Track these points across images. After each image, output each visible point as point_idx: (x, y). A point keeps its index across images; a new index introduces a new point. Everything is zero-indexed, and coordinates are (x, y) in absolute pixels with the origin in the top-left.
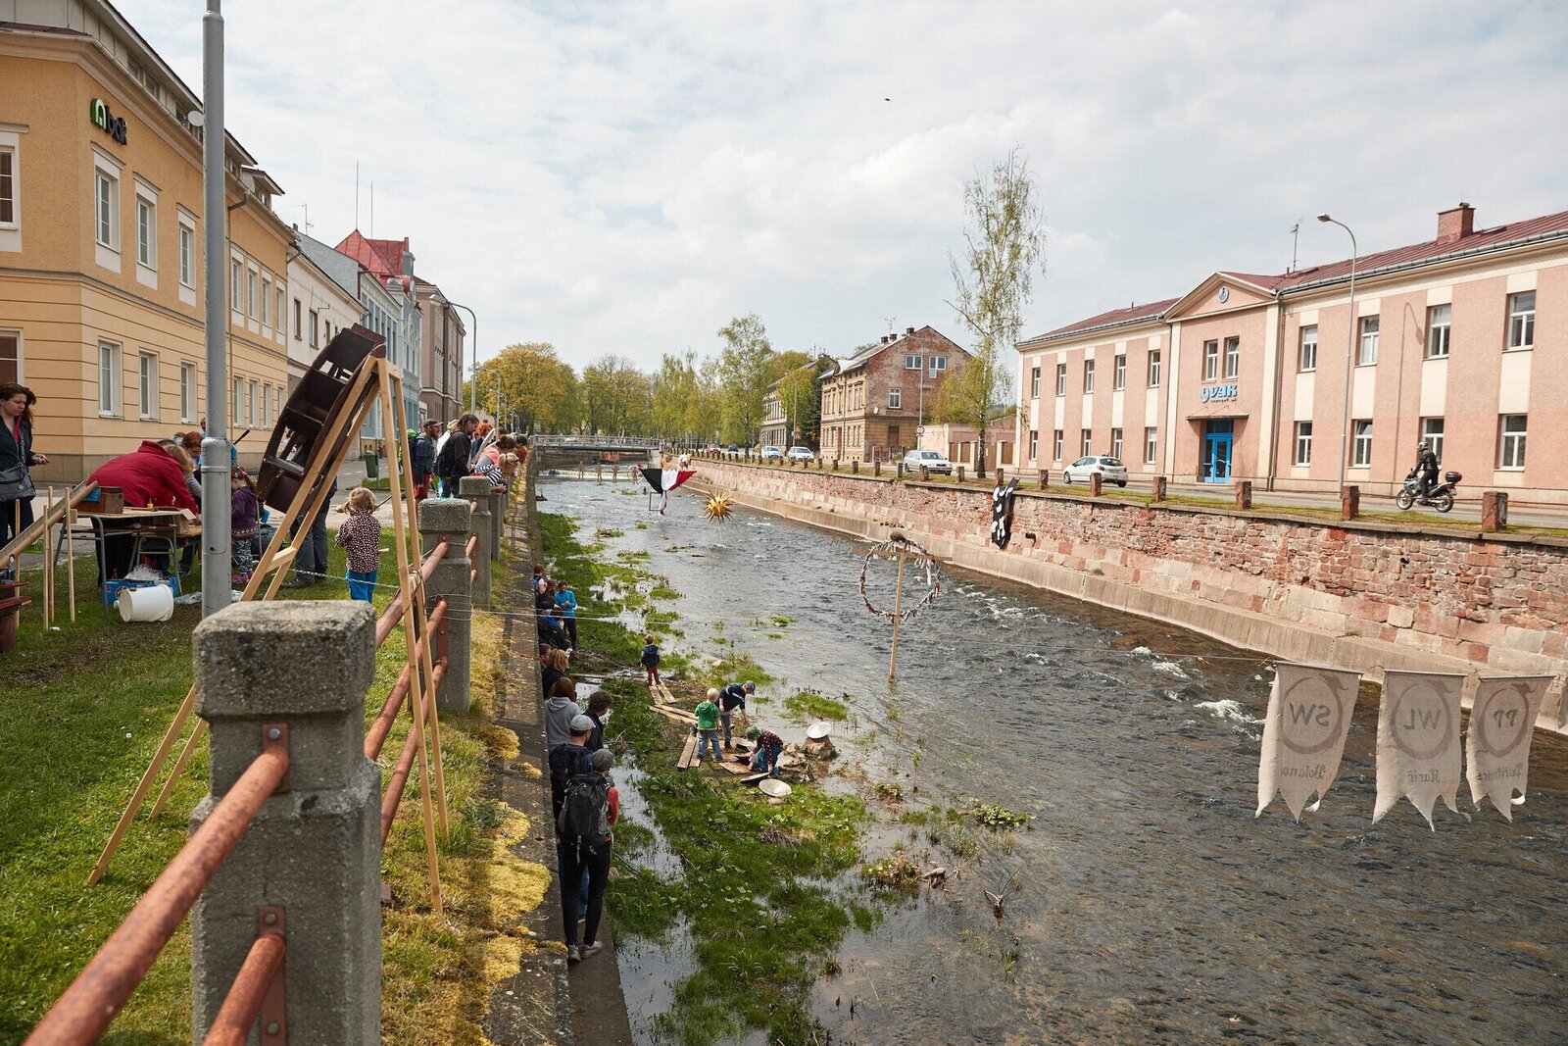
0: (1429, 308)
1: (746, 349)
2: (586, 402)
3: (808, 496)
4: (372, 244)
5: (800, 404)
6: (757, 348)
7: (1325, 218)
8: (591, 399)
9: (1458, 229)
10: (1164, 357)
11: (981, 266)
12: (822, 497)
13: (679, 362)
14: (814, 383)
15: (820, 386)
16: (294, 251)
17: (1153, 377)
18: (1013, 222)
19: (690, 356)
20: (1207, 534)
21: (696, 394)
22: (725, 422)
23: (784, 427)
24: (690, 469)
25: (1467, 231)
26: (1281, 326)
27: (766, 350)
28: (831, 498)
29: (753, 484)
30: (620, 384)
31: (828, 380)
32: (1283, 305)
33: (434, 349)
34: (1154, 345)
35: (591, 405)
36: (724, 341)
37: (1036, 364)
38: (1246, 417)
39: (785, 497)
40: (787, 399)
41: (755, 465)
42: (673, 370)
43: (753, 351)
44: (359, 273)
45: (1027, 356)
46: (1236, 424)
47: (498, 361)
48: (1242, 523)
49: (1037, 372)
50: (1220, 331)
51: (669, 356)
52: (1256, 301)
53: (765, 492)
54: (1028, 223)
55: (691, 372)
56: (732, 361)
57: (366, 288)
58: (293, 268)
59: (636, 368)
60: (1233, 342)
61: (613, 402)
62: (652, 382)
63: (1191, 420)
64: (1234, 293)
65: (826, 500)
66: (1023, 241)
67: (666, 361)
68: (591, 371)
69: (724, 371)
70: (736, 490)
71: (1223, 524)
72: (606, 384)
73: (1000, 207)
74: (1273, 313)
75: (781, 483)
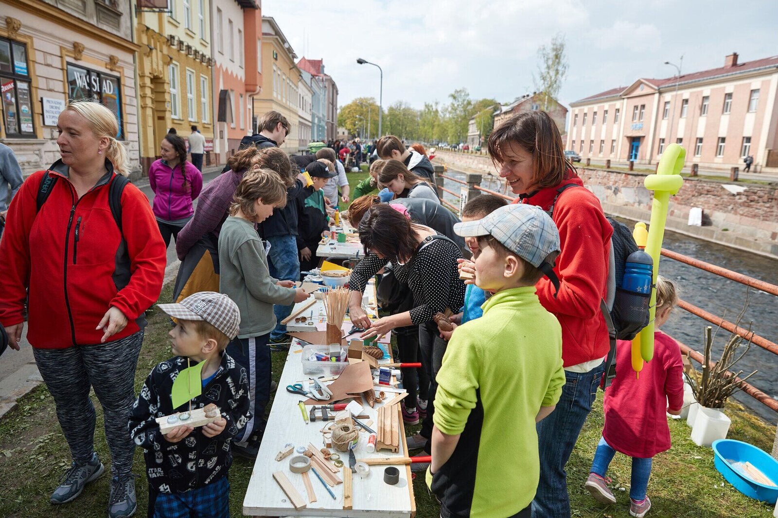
0: (704, 97)
1: (460, 103)
2: (389, 123)
3: (481, 166)
4: (309, 61)
5: (485, 126)
6: (465, 102)
7: (667, 63)
8: (391, 122)
9: (731, 63)
10: (620, 111)
11: (544, 79)
12: (486, 166)
13: (431, 106)
14: (491, 116)
15: (494, 118)
16: (301, 78)
17: (616, 119)
18: (557, 60)
19: (437, 103)
20: (598, 177)
21: (439, 121)
22: (450, 135)
23: (478, 136)
24: (435, 154)
25: (735, 64)
26: (659, 101)
27: (469, 103)
28: (489, 167)
29: (460, 161)
30: (404, 115)
31: (497, 115)
32: (660, 93)
33: (329, 103)
34: (617, 107)
35: (391, 125)
36: (451, 100)
37: (576, 112)
38: (644, 137)
39: (472, 166)
40: (479, 124)
41: (462, 153)
42: (429, 109)
43: (463, 104)
44: (311, 79)
45: (574, 109)
46: (641, 139)
47: (351, 106)
48: (606, 173)
49: (576, 115)
50: (639, 102)
51: (427, 103)
52: (651, 91)
53: (465, 165)
54: (563, 61)
55: (437, 111)
56: (454, 109)
57: (313, 84)
58: (300, 84)
59: (412, 107)
60: (643, 106)
61: (401, 123)
62: (419, 113)
63: (628, 137)
64: (646, 87)
65: (488, 167)
66: (560, 68)
67: (426, 106)
68: (391, 109)
69: (450, 113)
70: (453, 164)
71: (601, 173)
72: (397, 115)
73: (552, 55)
74: (657, 95)
75: (471, 161)
